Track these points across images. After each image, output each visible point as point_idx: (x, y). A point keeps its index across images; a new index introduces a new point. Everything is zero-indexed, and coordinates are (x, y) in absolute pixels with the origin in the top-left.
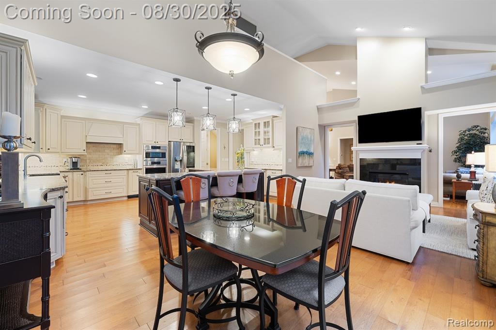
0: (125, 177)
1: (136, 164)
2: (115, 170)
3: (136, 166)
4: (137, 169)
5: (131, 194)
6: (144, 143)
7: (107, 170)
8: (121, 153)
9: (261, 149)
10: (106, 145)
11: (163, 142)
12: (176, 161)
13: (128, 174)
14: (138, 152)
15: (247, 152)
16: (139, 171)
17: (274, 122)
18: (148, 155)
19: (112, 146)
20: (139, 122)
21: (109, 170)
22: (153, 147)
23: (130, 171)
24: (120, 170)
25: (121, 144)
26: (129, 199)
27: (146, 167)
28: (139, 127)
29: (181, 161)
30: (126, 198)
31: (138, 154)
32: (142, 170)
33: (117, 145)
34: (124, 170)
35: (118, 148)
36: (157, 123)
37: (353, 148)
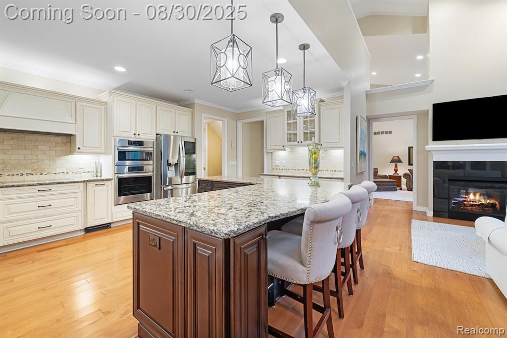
0: (80, 196)
1: (98, 170)
2: (59, 183)
3: (99, 175)
4: (103, 180)
5: (91, 224)
6: (115, 134)
7: (42, 184)
8: (71, 152)
9: (291, 148)
10: (40, 137)
11: (148, 135)
12: (169, 165)
13: (86, 188)
14: (103, 151)
15: (267, 153)
16: (106, 183)
17: (322, 108)
18: (122, 155)
19: (53, 138)
20: (105, 100)
21: (46, 184)
22: (131, 143)
23: (90, 184)
24: (71, 182)
25: (70, 135)
26: (89, 234)
27: (120, 175)
28: (106, 109)
29: (176, 165)
30: (82, 233)
31: (105, 153)
32: (113, 181)
33: (64, 138)
34: (78, 182)
35: (66, 144)
36: (138, 103)
37: (427, 148)
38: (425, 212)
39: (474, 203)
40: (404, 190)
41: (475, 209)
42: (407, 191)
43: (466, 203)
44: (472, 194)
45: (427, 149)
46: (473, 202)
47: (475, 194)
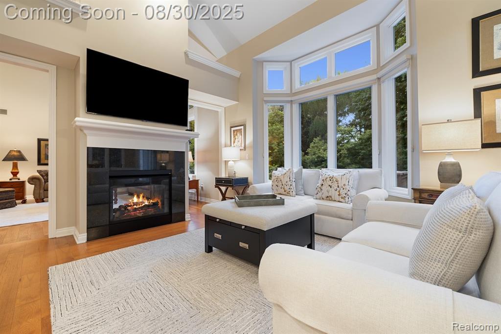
37: (79, 121)
38: (72, 236)
39: (138, 206)
40: (31, 202)
41: (139, 213)
42: (36, 204)
43: (129, 208)
44: (135, 196)
45: (77, 124)
46: (136, 205)
47: (138, 197)
